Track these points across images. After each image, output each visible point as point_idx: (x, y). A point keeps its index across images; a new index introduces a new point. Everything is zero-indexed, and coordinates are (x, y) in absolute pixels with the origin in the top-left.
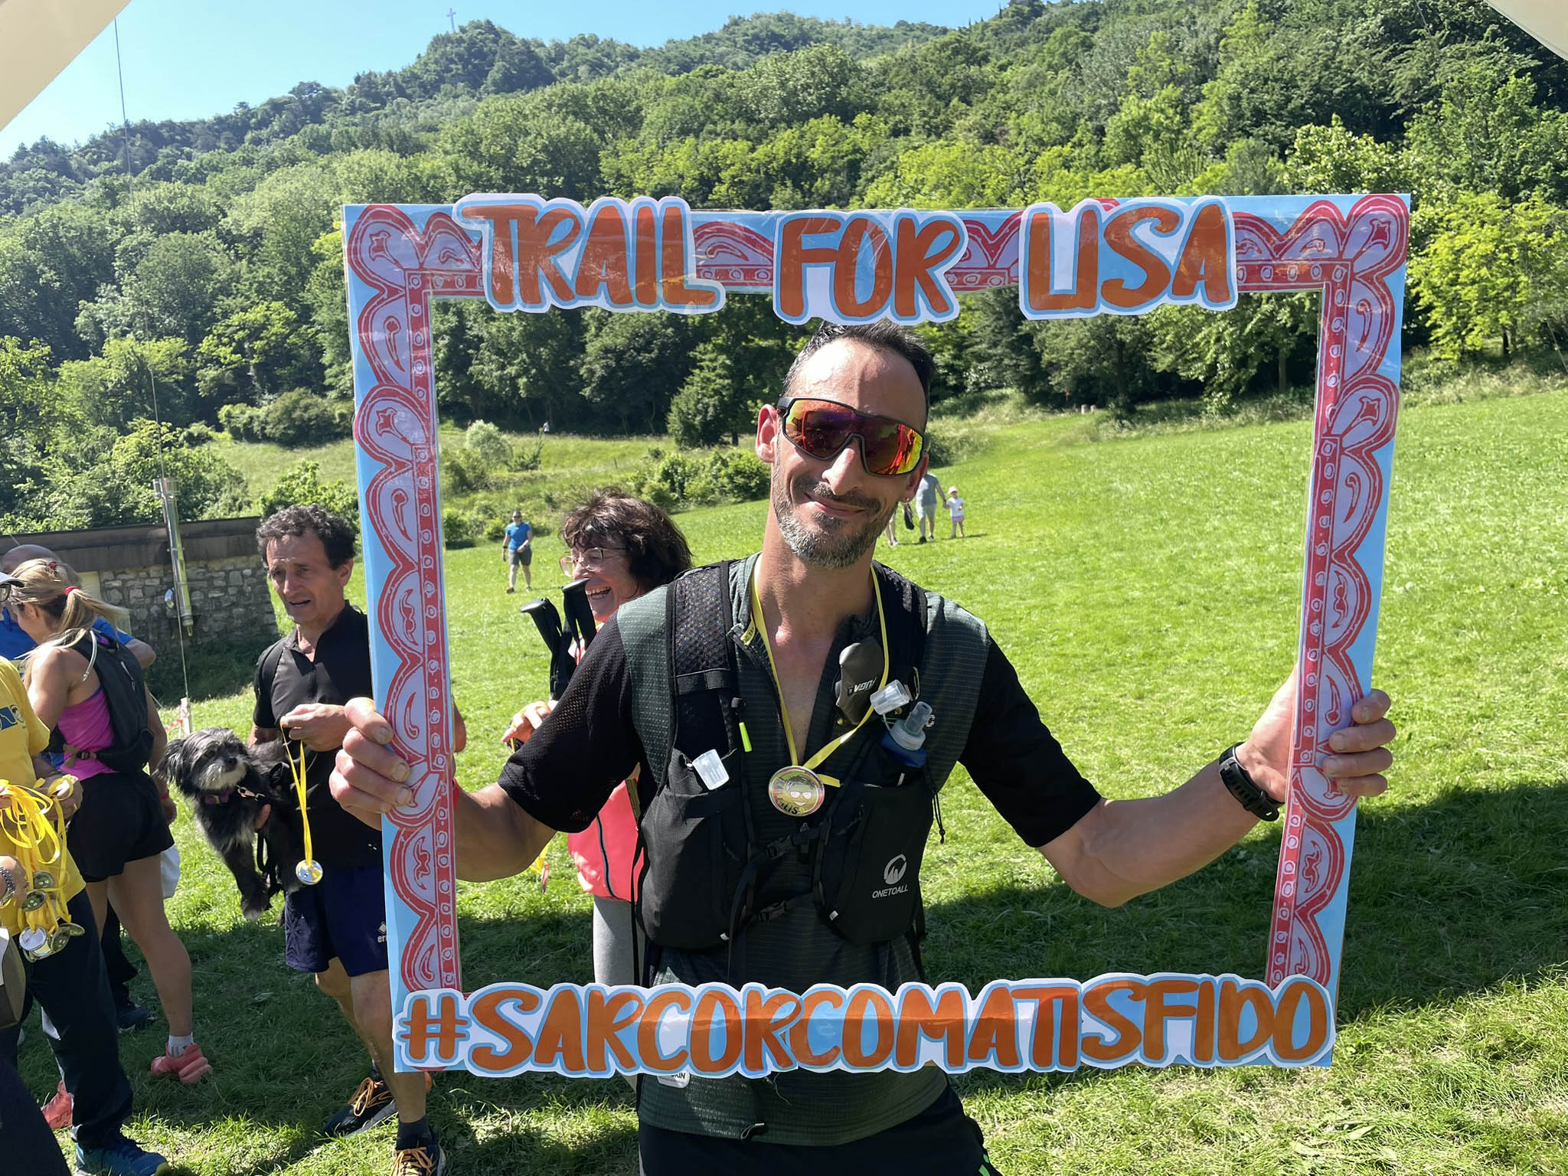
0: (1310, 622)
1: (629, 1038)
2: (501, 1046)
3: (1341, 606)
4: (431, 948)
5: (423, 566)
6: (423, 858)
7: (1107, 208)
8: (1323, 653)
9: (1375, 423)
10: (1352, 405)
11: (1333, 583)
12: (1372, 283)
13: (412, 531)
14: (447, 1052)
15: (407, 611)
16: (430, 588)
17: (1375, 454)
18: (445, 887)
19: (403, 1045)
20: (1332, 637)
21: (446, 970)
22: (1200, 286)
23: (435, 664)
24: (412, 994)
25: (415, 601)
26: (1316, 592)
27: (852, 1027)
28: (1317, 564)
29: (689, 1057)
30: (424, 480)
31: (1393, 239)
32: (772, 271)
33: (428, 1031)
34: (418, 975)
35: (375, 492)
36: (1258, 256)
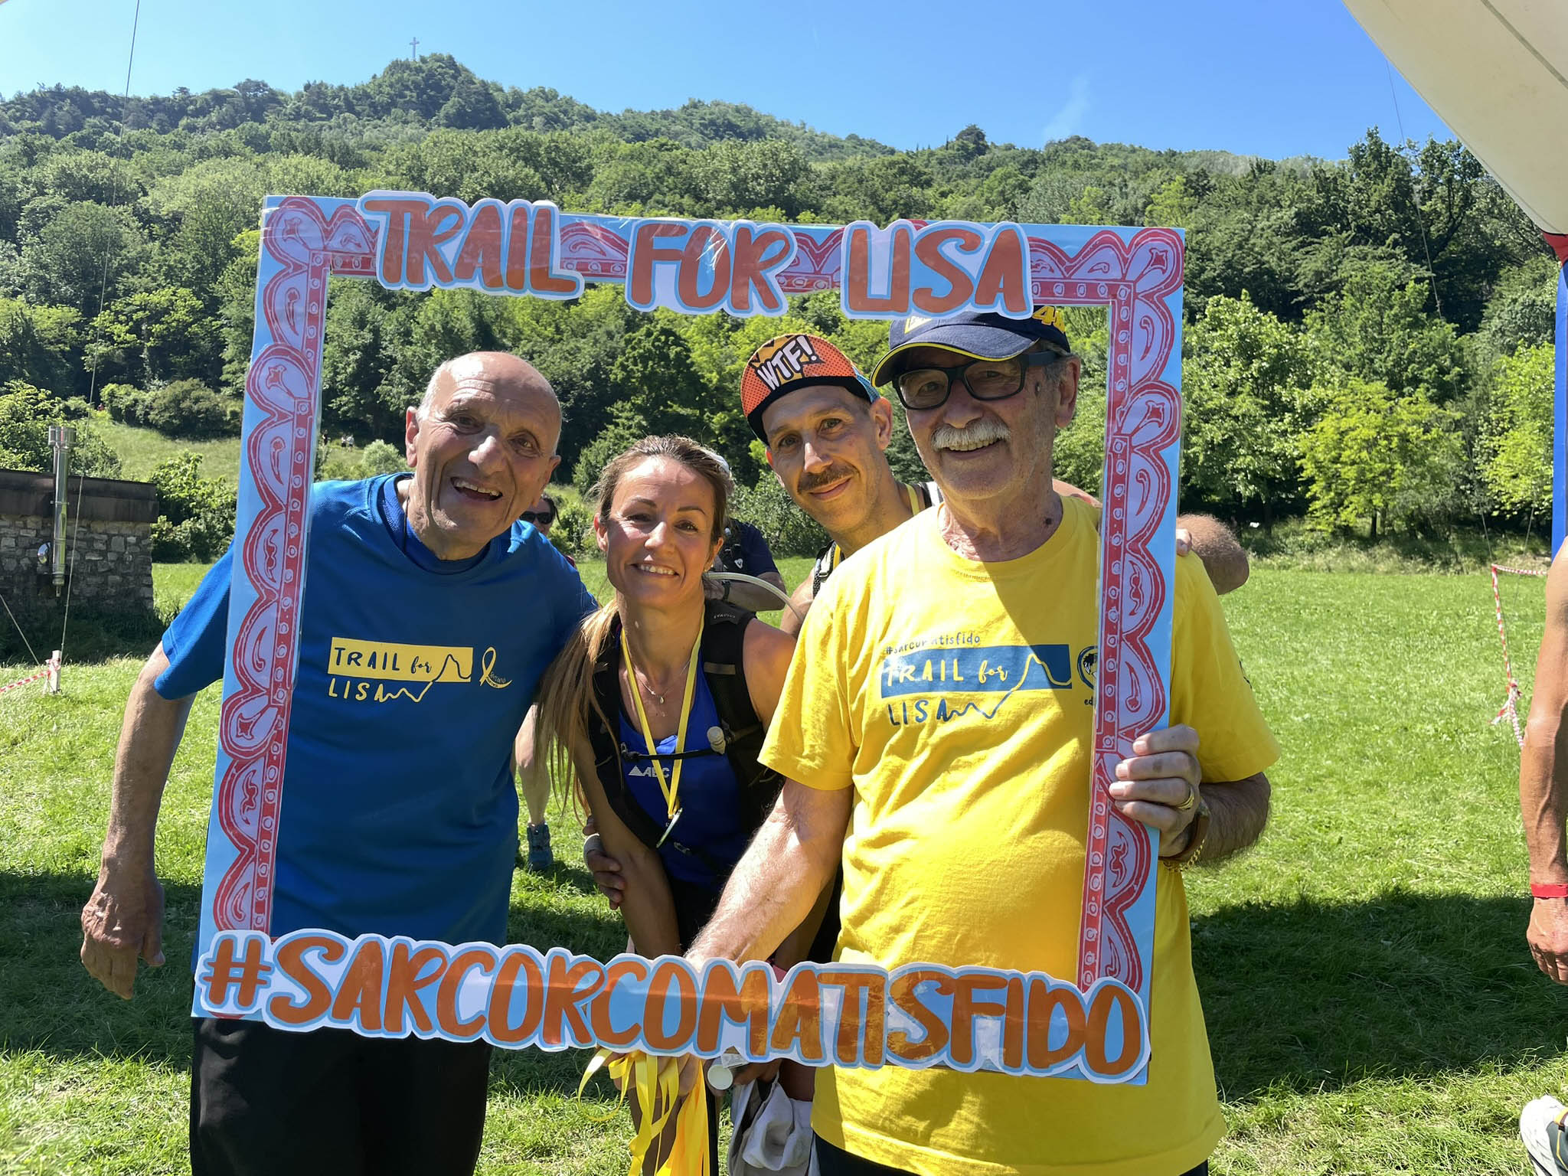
0: (1108, 609)
1: (428, 997)
2: (301, 997)
3: (1137, 594)
4: (246, 886)
5: (290, 509)
6: (251, 792)
7: (918, 228)
8: (1121, 639)
9: (1160, 425)
10: (1139, 409)
11: (1129, 571)
12: (1154, 303)
13: (285, 475)
14: (246, 998)
15: (270, 550)
16: (294, 530)
17: (1163, 453)
18: (268, 824)
19: (204, 988)
20: (1129, 624)
21: (258, 911)
22: (1000, 296)
23: (288, 601)
24: (219, 935)
25: (279, 541)
26: (1112, 580)
27: (655, 1005)
28: (1113, 554)
29: (487, 1024)
30: (302, 430)
31: (1170, 266)
32: (625, 266)
33: (231, 975)
34: (230, 913)
35: (257, 437)
36: (1051, 275)
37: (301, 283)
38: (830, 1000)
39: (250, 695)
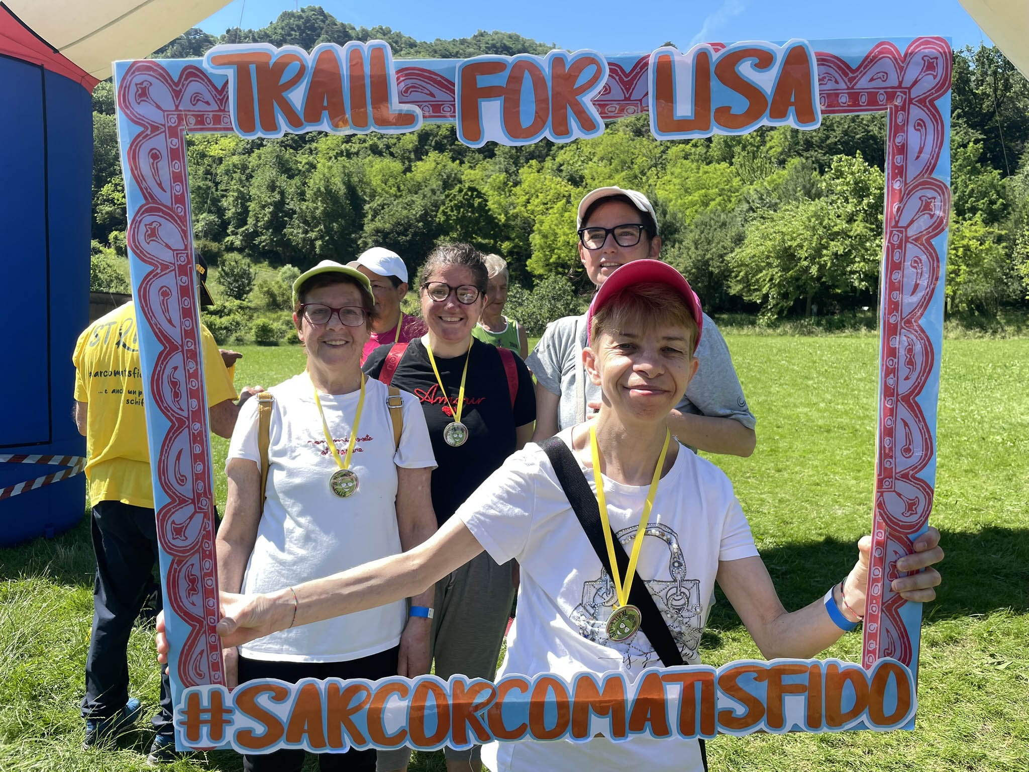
0: (887, 375)
1: (360, 721)
2: (259, 729)
3: (911, 363)
4: (202, 653)
5: (186, 348)
6: (193, 581)
7: (717, 50)
8: (898, 400)
9: (932, 216)
10: (914, 203)
11: (904, 345)
12: (926, 105)
13: (176, 319)
14: (216, 734)
15: (174, 384)
16: (191, 365)
17: (933, 242)
18: (211, 604)
19: (182, 730)
20: (904, 388)
21: (214, 670)
22: (792, 109)
23: (198, 425)
24: (186, 691)
25: (180, 375)
26: (890, 353)
27: (537, 709)
28: (890, 330)
29: (408, 734)
30: (185, 278)
31: (940, 70)
32: (454, 106)
33: (201, 719)
34: (192, 673)
35: (145, 288)
36: (837, 86)
37: (160, 142)
38: (673, 693)
39: (178, 505)
